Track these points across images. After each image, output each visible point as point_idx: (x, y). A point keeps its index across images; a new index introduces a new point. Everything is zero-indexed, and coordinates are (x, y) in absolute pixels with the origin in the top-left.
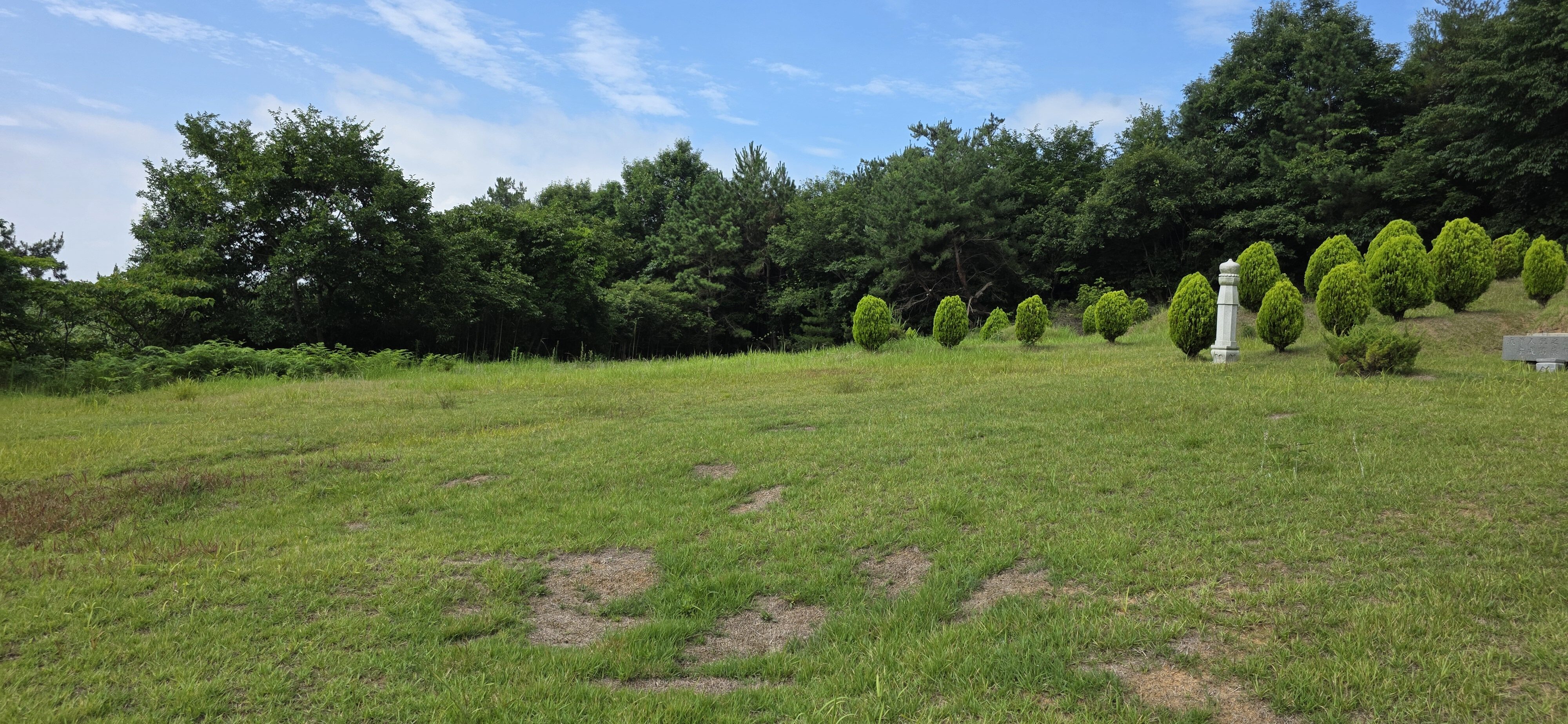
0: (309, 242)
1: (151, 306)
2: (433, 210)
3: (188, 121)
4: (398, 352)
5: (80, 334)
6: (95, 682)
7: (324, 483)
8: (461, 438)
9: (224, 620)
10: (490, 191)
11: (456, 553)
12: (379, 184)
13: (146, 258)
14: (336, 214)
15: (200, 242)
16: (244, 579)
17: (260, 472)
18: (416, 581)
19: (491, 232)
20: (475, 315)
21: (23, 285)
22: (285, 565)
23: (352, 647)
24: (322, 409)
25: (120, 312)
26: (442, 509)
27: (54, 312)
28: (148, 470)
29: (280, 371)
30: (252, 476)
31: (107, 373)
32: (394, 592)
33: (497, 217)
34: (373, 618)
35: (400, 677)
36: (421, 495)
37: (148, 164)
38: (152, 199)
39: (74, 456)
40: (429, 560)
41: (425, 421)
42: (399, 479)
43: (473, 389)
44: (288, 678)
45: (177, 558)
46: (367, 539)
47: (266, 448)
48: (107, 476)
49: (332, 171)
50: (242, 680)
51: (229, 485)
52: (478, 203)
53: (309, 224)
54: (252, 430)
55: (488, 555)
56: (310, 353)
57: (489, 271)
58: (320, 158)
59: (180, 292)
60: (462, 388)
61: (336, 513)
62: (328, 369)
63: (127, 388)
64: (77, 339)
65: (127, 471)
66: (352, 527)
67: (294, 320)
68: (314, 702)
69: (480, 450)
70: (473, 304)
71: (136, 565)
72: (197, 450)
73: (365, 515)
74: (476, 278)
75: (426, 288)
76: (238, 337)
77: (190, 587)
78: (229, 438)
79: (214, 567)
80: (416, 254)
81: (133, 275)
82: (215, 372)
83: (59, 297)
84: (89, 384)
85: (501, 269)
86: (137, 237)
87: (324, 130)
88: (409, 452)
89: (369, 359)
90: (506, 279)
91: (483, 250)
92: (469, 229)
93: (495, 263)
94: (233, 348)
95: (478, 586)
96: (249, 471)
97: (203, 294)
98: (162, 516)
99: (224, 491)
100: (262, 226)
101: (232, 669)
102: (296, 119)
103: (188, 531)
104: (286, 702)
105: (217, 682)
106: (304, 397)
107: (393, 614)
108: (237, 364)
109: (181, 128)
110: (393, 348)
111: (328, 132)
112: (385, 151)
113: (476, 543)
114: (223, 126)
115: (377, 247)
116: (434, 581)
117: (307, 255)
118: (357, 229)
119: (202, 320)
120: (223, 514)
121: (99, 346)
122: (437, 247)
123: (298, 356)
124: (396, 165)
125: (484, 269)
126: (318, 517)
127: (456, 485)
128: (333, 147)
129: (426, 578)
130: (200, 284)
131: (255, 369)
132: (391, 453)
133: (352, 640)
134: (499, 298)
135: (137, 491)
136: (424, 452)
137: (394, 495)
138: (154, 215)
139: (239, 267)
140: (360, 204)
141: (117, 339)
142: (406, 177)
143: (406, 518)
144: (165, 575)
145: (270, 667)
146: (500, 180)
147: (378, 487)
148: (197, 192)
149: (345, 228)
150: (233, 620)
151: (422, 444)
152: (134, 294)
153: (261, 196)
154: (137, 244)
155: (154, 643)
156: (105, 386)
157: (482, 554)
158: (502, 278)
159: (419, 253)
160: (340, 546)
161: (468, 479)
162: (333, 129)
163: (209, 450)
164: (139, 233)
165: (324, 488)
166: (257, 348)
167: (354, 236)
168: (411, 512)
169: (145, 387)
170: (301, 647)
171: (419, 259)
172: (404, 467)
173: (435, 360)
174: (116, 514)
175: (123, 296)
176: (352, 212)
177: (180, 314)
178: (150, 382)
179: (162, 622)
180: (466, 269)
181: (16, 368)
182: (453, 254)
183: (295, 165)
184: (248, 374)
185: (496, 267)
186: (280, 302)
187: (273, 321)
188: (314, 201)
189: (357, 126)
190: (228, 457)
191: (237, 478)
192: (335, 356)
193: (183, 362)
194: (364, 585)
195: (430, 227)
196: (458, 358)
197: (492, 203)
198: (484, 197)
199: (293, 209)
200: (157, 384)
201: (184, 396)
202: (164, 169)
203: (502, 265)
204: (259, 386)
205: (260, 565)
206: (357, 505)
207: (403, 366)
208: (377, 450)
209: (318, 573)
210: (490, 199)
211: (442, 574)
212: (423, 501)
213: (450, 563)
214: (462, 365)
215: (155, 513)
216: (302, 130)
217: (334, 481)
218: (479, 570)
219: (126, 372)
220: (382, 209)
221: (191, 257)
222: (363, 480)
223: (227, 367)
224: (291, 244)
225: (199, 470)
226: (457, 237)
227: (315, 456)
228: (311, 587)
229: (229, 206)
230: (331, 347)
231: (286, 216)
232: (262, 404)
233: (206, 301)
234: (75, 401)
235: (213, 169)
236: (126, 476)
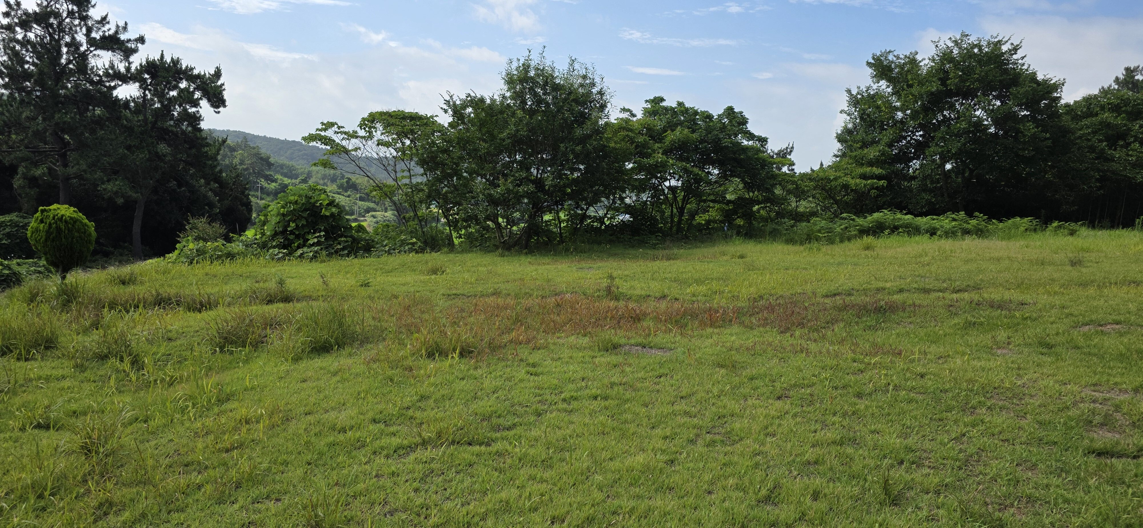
0: (956, 136)
1: (846, 187)
2: (1063, 102)
3: (873, 58)
4: (1026, 220)
5: (804, 206)
6: (834, 424)
7: (974, 316)
8: (1092, 291)
9: (910, 401)
10: (1117, 80)
11: (1095, 385)
12: (1016, 86)
13: (844, 155)
14: (978, 113)
15: (878, 142)
16: (922, 376)
17: (925, 303)
18: (1058, 401)
19: (1119, 115)
20: (1099, 188)
21: (774, 177)
22: (951, 371)
23: (1007, 440)
24: (967, 261)
25: (827, 191)
26: (1077, 347)
27: (789, 192)
28: (850, 295)
29: (932, 232)
30: (920, 306)
31: (819, 231)
32: (1039, 406)
33: (1126, 102)
34: (1023, 423)
35: (1049, 472)
36: (1057, 334)
37: (849, 91)
38: (849, 115)
39: (806, 282)
40: (1069, 387)
41: (1056, 275)
42: (1035, 319)
43: (1098, 251)
44: (961, 451)
45: (876, 354)
46: (1012, 362)
47: (927, 287)
48: (827, 296)
49: (977, 80)
50: (927, 445)
51: (904, 310)
52: (1105, 92)
53: (957, 123)
54: (917, 273)
55: (1126, 391)
56: (954, 220)
57: (1115, 150)
58: (968, 71)
59: (864, 177)
60: (1087, 251)
61: (986, 339)
62: (967, 232)
63: (831, 241)
64: (801, 209)
65: (838, 294)
66: (999, 352)
67: (942, 195)
68: (981, 473)
69: (1111, 302)
70: (1097, 180)
71: (851, 355)
72: (881, 285)
73: (1009, 344)
74: (1102, 156)
75: (1052, 167)
76: (901, 207)
77: (886, 375)
78: (900, 278)
79: (900, 364)
80: (1046, 139)
81: (835, 167)
82: (887, 232)
83: (794, 183)
84: (809, 238)
85: (1126, 148)
86: (839, 141)
87: (972, 48)
88: (1044, 299)
89: (1001, 225)
90: (1131, 156)
91: (1110, 132)
92: (1097, 115)
93: (1121, 143)
94: (899, 216)
95: (1118, 416)
96: (917, 302)
97: (879, 178)
98: (862, 326)
99: (901, 314)
100: (922, 127)
101: (920, 435)
102: (950, 44)
103: (880, 337)
104: (960, 468)
105: (910, 441)
106: (951, 251)
107: (1040, 423)
108: (901, 226)
109: (869, 64)
110: (1022, 216)
111: (976, 50)
112: (1023, 58)
113: (1113, 380)
114: (898, 57)
115: (1011, 136)
116: (1075, 404)
117: (955, 147)
118: (996, 122)
119: (878, 196)
120: (901, 329)
121: (814, 214)
122: (1065, 132)
123: (945, 222)
124: (1031, 68)
125: (1110, 149)
126: (972, 340)
127: (1090, 330)
128: (979, 62)
129: (1068, 400)
130: (877, 171)
131: (914, 231)
132: (1027, 298)
133: (1009, 436)
134: (1124, 173)
135: (845, 308)
136: (1057, 301)
137: (1032, 332)
138: (850, 126)
139: (904, 158)
140: (998, 103)
141: (825, 209)
142: (1040, 77)
143: (1045, 350)
144: (869, 364)
145: (946, 440)
146: (1127, 69)
147: (1018, 324)
148: (878, 107)
149: (986, 123)
150: (917, 402)
151: (1056, 293)
152: (836, 179)
153: (923, 105)
154: (839, 146)
155: (867, 407)
156: (818, 239)
157: (1120, 390)
158: (1128, 155)
159: (1048, 139)
160: (992, 364)
161: (1101, 326)
162: (980, 47)
163: (888, 285)
164: (840, 139)
165: (974, 320)
166: (916, 216)
167: (992, 130)
168: (1050, 346)
169: (842, 241)
170: (968, 432)
171: (1049, 143)
172: (1040, 310)
173: (1059, 227)
174: (833, 321)
175: (829, 181)
176: (993, 110)
177: (863, 192)
178: (845, 238)
179: (870, 394)
180: (1092, 149)
181: (770, 227)
182: (1080, 137)
183: (950, 79)
184: (909, 234)
185: (1122, 146)
186: (932, 182)
187: (927, 196)
188: (962, 104)
189: (999, 41)
190: (901, 291)
191: (910, 306)
192: (974, 222)
193: (866, 224)
194: (1014, 396)
195: (1059, 116)
196: (1082, 225)
197: (1118, 90)
198: (1111, 86)
199: (945, 113)
200: (849, 239)
201: (867, 248)
202: (858, 93)
203: (1129, 144)
204: (917, 243)
205: (933, 368)
206: (1002, 335)
207: (1031, 230)
208: (1016, 296)
209: (977, 381)
210: (1116, 87)
211: (1082, 401)
212: (1059, 339)
213: (1088, 392)
214: (1084, 231)
215: (857, 323)
216: (956, 51)
217: (981, 315)
218: (1118, 403)
219: (830, 230)
220: (1018, 105)
221: (872, 153)
222: (1005, 317)
223: (894, 229)
224: (943, 138)
225: (884, 299)
226: (1085, 122)
227: (966, 295)
228: (972, 391)
229: (900, 115)
230: (970, 215)
231: (940, 118)
232: (921, 256)
233: (882, 182)
234: (802, 248)
235: (889, 90)
236: (838, 298)
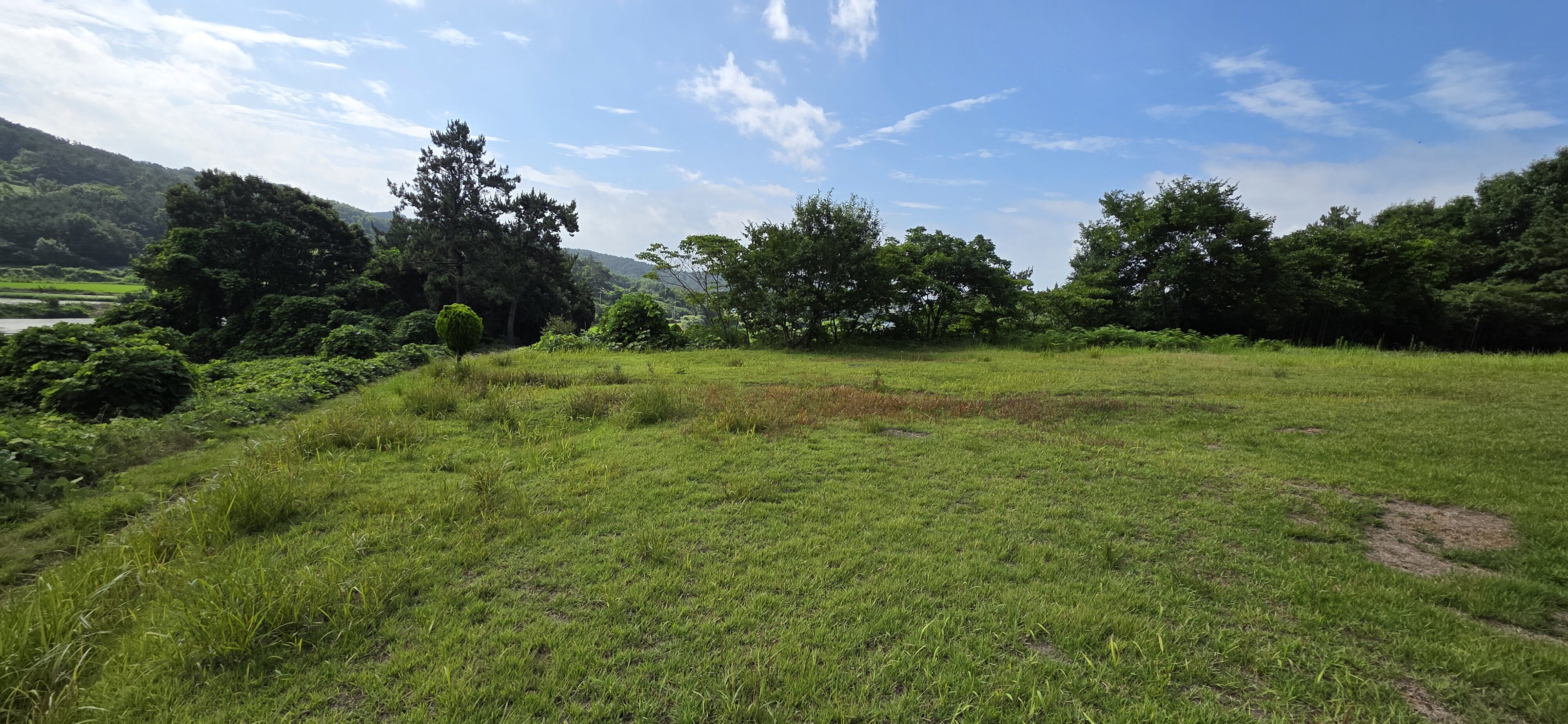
0: (1176, 264)
1: (1077, 304)
2: (1272, 236)
3: (1106, 197)
4: (1235, 336)
5: (1040, 319)
6: (1064, 500)
7: (1187, 417)
8: (1294, 399)
9: (1130, 485)
10: (1323, 218)
11: (1296, 479)
12: (1231, 222)
13: (1076, 278)
14: (1195, 245)
15: (1106, 268)
16: (1141, 464)
17: (1144, 404)
18: (1262, 491)
19: (1325, 248)
20: (1304, 312)
21: (1016, 294)
22: (1167, 461)
23: (1216, 521)
24: (1182, 370)
25: (1061, 308)
26: (1280, 446)
27: (1028, 308)
28: (1079, 395)
29: (1152, 345)
30: (1140, 406)
31: (1053, 341)
32: (1244, 494)
33: (1332, 237)
34: (1229, 507)
35: (1252, 550)
36: (1262, 434)
37: (1081, 225)
38: (1081, 244)
39: (1042, 383)
40: (1272, 479)
41: (1261, 385)
42: (1243, 421)
43: (1300, 365)
44: (1174, 528)
45: (1101, 445)
46: (1221, 457)
47: (1147, 390)
48: (1060, 395)
49: (1196, 216)
50: (1145, 522)
51: (1126, 409)
52: (1312, 229)
53: (1176, 253)
54: (1138, 379)
55: (1324, 486)
56: (1171, 335)
57: (1320, 278)
58: (1188, 209)
59: (1093, 296)
60: (1290, 364)
61: (1198, 436)
62: (1182, 346)
63: (1063, 350)
64: (1038, 322)
65: (1070, 394)
66: (1209, 447)
67: (1161, 314)
68: (1191, 547)
69: (1312, 410)
70: (1302, 304)
71: (1079, 444)
72: (1106, 387)
73: (1218, 441)
74: (1307, 284)
75: (1260, 292)
76: (1125, 323)
77: (1110, 462)
78: (1123, 382)
79: (1122, 454)
80: (1256, 268)
81: (1068, 287)
82: (1112, 343)
83: (1033, 300)
84: (1044, 346)
85: (1330, 277)
86: (1072, 266)
87: (1193, 189)
88: (1250, 404)
89: (1213, 340)
90: (1335, 284)
91: (1316, 263)
92: (1303, 248)
93: (1326, 273)
94: (1123, 330)
95: (1316, 506)
96: (1138, 403)
97: (1106, 297)
98: (1089, 421)
99: (1124, 412)
100: (1145, 255)
101: (1138, 513)
102: (1173, 186)
103: (1105, 430)
104: (1173, 542)
105: (1129, 518)
106: (1168, 362)
107: (1245, 508)
108: (1124, 339)
109: (1101, 201)
110: (1232, 334)
111: (1196, 191)
112: (1238, 198)
113: (1313, 475)
114: (1127, 197)
115: (1225, 265)
116: (1277, 494)
117: (1174, 273)
118: (1211, 254)
119: (1105, 313)
120: (1122, 425)
121: (1048, 326)
122: (1274, 262)
123: (1163, 336)
124: (1245, 207)
125: (1315, 277)
126: (1186, 437)
127: (1292, 432)
128: (1198, 201)
129: (1271, 491)
130: (1103, 291)
131: (1135, 343)
132: (1236, 403)
133: (1216, 518)
134: (1327, 299)
135: (1074, 405)
136: (1263, 406)
137: (1240, 431)
138: (1082, 254)
139: (1129, 281)
140: (1214, 236)
141: (1059, 322)
142: (1253, 215)
143: (1250, 448)
144: (1096, 452)
145: (1161, 519)
146: (1333, 209)
147: (1227, 425)
148: (1108, 238)
149: (1202, 253)
150: (1136, 486)
151: (1261, 400)
152: (1069, 297)
153: (1147, 236)
154: (1073, 270)
155: (1093, 488)
156: (1052, 347)
157: (1319, 485)
158: (1331, 283)
159: (1259, 268)
160: (1203, 457)
161: (1303, 429)
162: (1199, 188)
163: (1113, 388)
164: (1073, 264)
165: (1187, 420)
166: (1138, 330)
167: (1208, 259)
168: (1255, 445)
169: (1072, 350)
170: (1180, 512)
171: (1259, 271)
172: (1247, 414)
173: (1265, 344)
174: (1065, 416)
175: (1063, 299)
176: (1209, 243)
177: (1092, 310)
178: (1075, 347)
179: (1096, 478)
180: (1298, 277)
181: (1011, 336)
182: (1287, 267)
183: (1171, 215)
184: (1131, 346)
185: (1326, 276)
186: (1153, 303)
187: (1148, 315)
188: (1182, 237)
189: (1217, 184)
190: (1124, 393)
191: (1131, 406)
192: (1188, 337)
193: (1094, 336)
194: (1222, 485)
195: (1269, 248)
196: (1286, 342)
197: (1324, 227)
198: (1316, 223)
199: (1166, 244)
200: (1079, 348)
201: (1095, 356)
202: (1090, 227)
203: (1333, 274)
204: (1138, 353)
205: (1151, 458)
206: (1212, 433)
207: (1239, 346)
208: (1225, 400)
209: (1189, 471)
210: (1323, 224)
211: (1284, 492)
212: (1263, 439)
213: (1289, 484)
214: (1288, 348)
215: (1085, 418)
216: (1178, 192)
217: (1194, 416)
218: (1316, 494)
219: (1063, 340)
220: (1232, 238)
221: (1101, 276)
222: (1216, 418)
223: (1118, 341)
224: (1163, 266)
225: (1109, 399)
226: (1292, 254)
227: (1181, 399)
228: (1185, 478)
229: (1126, 244)
230: (1185, 331)
231: (1162, 248)
232: (1141, 364)
233: (1109, 301)
234: (1038, 354)
235: (1118, 224)
236: (1069, 396)
